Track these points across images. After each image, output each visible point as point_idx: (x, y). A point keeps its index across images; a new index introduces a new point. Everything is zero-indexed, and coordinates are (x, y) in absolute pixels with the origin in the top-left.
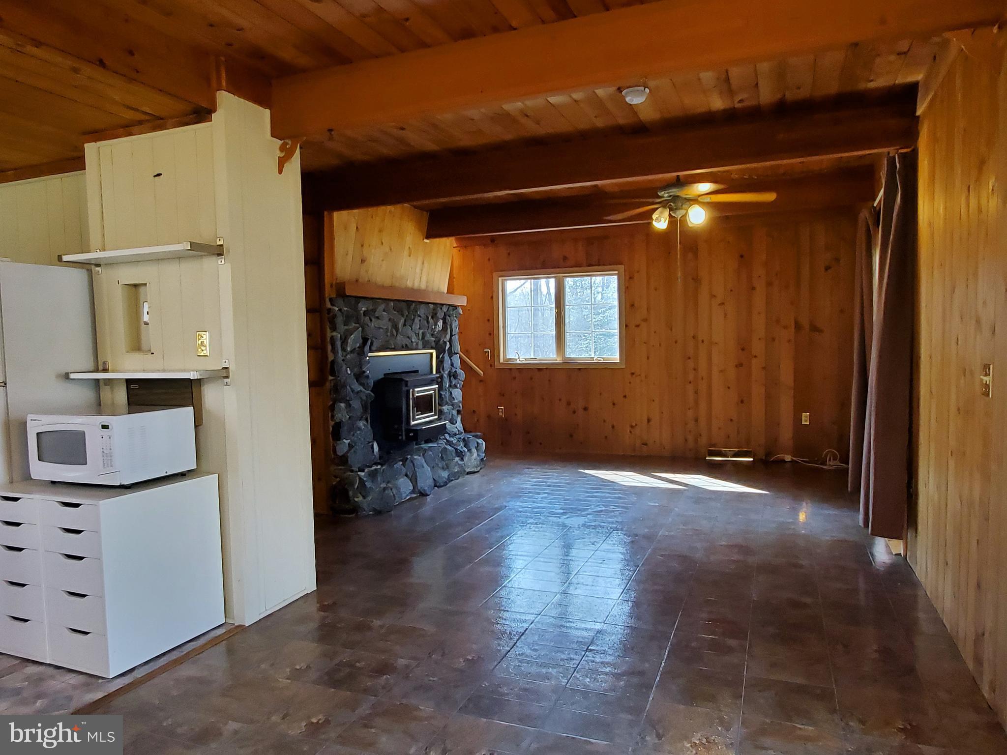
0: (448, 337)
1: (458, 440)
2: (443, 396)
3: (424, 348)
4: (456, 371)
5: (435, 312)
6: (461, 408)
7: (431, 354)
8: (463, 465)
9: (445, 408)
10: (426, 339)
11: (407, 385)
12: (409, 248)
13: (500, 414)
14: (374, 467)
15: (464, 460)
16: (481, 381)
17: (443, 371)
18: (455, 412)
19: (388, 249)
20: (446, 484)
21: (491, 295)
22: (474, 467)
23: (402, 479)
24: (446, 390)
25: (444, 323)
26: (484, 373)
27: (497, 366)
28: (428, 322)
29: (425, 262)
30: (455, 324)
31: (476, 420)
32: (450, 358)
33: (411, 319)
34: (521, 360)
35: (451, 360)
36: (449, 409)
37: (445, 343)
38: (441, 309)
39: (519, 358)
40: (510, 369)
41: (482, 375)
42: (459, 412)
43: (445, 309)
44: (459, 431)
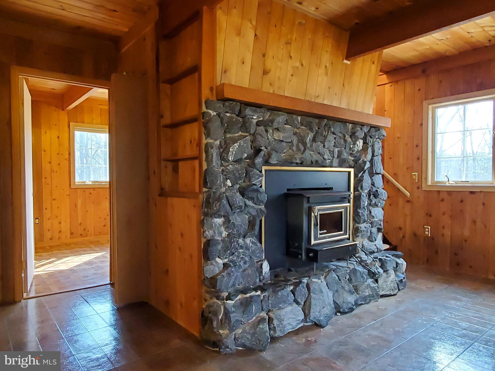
0: (369, 157)
1: (373, 260)
2: (360, 214)
3: (340, 166)
4: (377, 191)
5: (353, 131)
6: (382, 227)
7: (349, 173)
8: (377, 288)
9: (363, 226)
10: (342, 157)
11: (308, 202)
12: (326, 66)
13: (427, 233)
14: (253, 293)
15: (379, 282)
16: (408, 201)
17: (362, 189)
18: (374, 230)
19: (298, 64)
20: (351, 310)
21: (419, 123)
22: (390, 290)
23: (289, 308)
24: (364, 208)
25: (365, 143)
26: (410, 195)
27: (424, 188)
28: (345, 141)
29: (345, 84)
30: (378, 146)
31: (402, 237)
32: (371, 177)
33: (322, 136)
34: (451, 183)
35: (372, 180)
36: (366, 227)
37: (365, 163)
38: (361, 129)
39: (448, 181)
40: (439, 192)
41: (409, 196)
42: (379, 230)
43: (366, 129)
44: (377, 248)
